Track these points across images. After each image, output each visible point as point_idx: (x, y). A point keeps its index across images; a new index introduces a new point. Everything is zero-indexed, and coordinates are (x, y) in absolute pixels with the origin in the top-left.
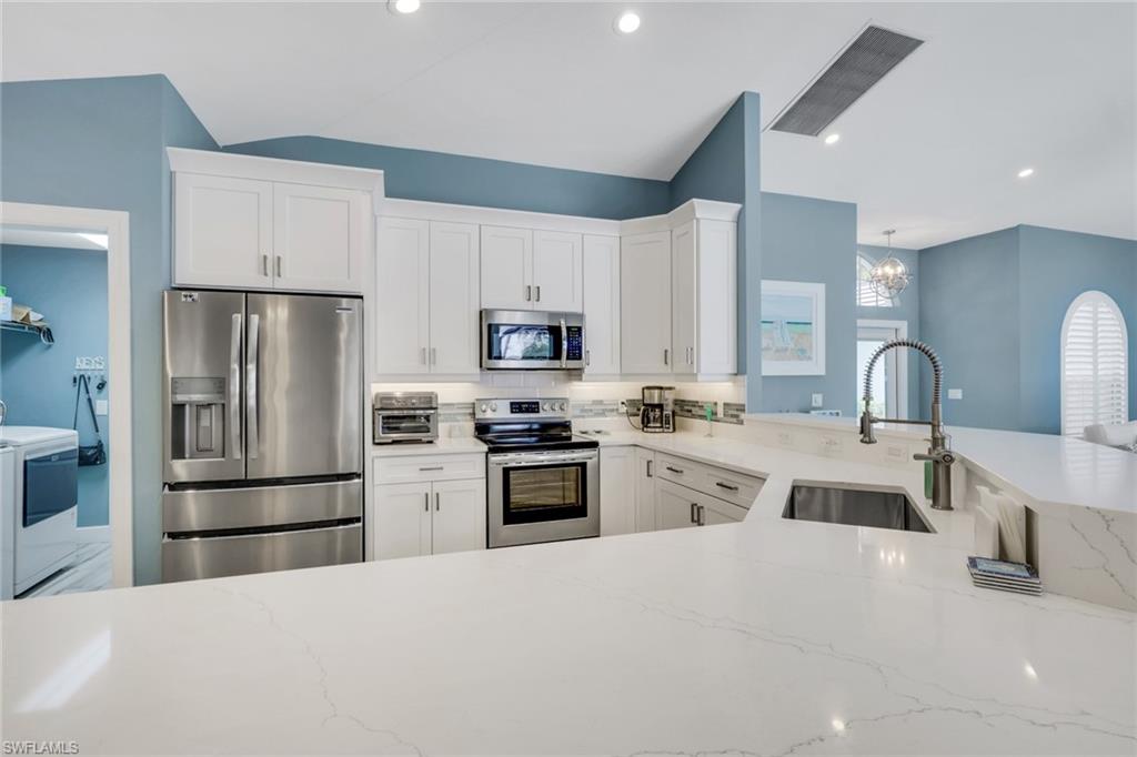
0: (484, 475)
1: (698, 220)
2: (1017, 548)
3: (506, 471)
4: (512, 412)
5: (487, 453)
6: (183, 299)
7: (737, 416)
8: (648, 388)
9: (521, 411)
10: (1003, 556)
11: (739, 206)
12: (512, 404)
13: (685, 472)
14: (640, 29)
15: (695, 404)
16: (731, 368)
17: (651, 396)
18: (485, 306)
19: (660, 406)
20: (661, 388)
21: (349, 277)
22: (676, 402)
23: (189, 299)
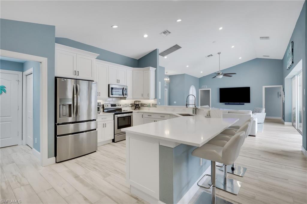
0: (113, 119)
1: (150, 71)
2: (208, 115)
3: (118, 118)
4: (111, 106)
5: (114, 115)
6: (62, 80)
7: (155, 106)
8: (136, 101)
9: (113, 106)
10: (207, 116)
11: (156, 69)
12: (111, 105)
13: (152, 116)
14: (147, 37)
15: (144, 104)
16: (154, 97)
17: (137, 103)
18: (109, 84)
19: (138, 105)
20: (138, 101)
21: (92, 77)
22: (141, 104)
23: (64, 80)
